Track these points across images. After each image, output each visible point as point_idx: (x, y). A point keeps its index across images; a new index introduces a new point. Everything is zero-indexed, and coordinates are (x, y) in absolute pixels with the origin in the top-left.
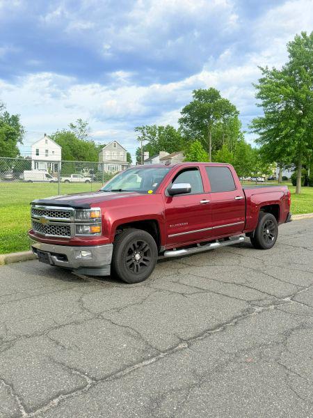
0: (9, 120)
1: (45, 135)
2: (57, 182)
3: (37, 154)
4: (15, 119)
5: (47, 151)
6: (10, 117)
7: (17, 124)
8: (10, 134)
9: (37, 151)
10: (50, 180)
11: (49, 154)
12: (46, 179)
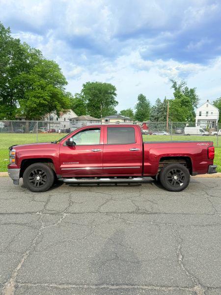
0: (188, 93)
1: (208, 101)
2: (208, 135)
3: (200, 115)
4: (192, 91)
5: (207, 113)
6: (189, 90)
7: (193, 95)
8: (185, 102)
9: (200, 112)
10: (203, 133)
11: (209, 114)
12: (200, 133)
